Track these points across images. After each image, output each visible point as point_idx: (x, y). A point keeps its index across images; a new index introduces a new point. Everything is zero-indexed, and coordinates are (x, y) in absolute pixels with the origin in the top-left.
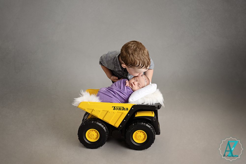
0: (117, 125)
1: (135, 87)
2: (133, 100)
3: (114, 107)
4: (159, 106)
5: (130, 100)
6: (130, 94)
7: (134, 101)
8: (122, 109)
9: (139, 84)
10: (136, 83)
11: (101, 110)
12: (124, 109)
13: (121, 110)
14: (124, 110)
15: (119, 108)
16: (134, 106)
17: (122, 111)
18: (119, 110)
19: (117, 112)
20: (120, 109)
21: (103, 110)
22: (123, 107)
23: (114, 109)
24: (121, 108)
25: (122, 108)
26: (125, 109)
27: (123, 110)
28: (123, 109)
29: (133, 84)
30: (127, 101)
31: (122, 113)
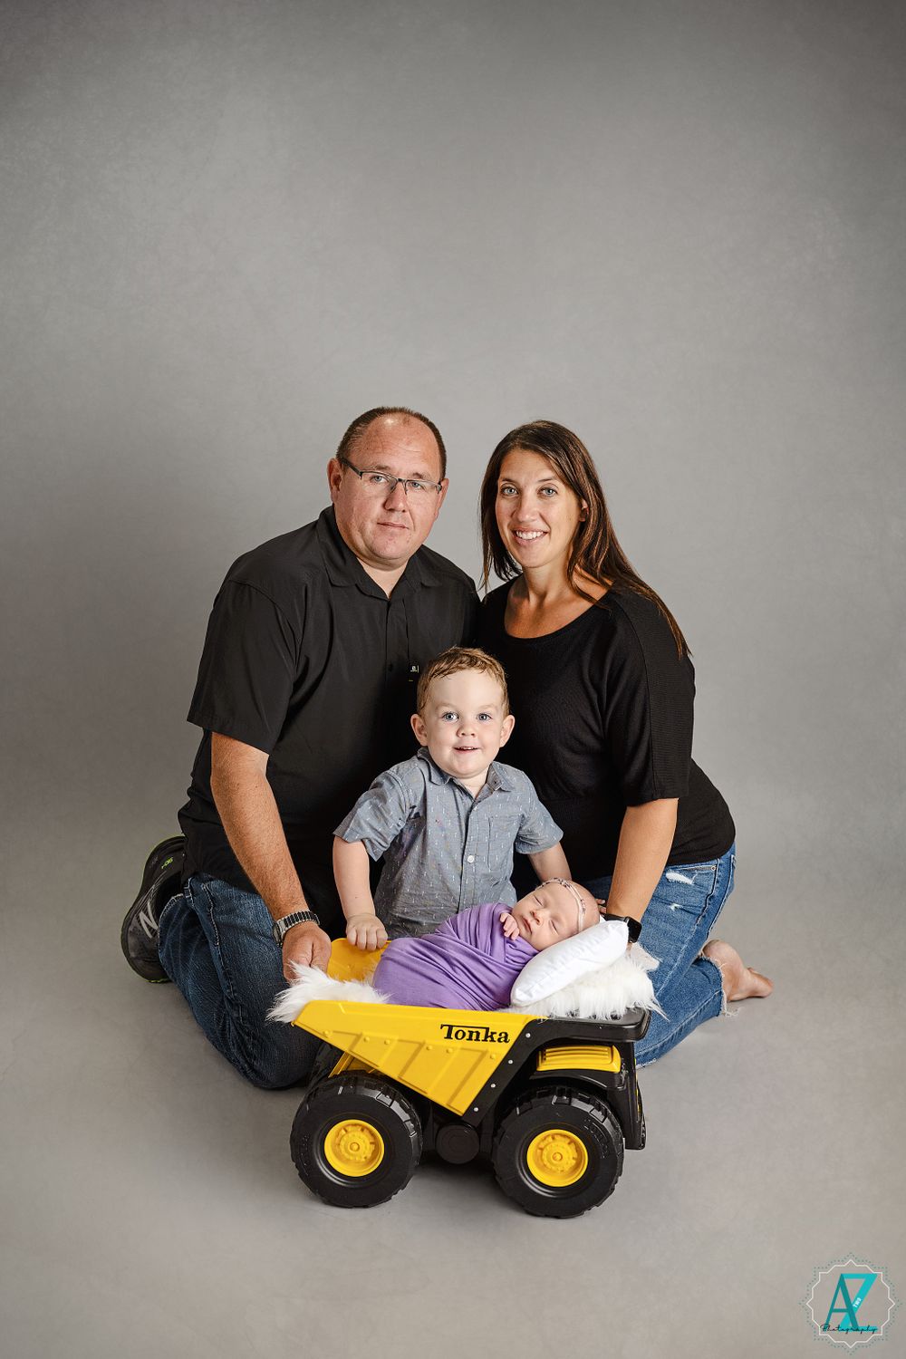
0: (460, 1106)
2: (531, 995)
3: (451, 1027)
4: (639, 1025)
6: (517, 966)
7: (536, 997)
8: (482, 1037)
9: (555, 920)
10: (544, 915)
11: (391, 1040)
12: (489, 1036)
13: (477, 1039)
14: (492, 1040)
15: (471, 1033)
16: (533, 1026)
17: (481, 1045)
18: (470, 1039)
19: (462, 1049)
20: (473, 1035)
21: (400, 1041)
22: (487, 1029)
23: (449, 1037)
24: (478, 1033)
25: (483, 1032)
26: (496, 1037)
27: (485, 1040)
28: (486, 1036)
29: (530, 919)
30: (502, 1000)
31: (484, 1054)
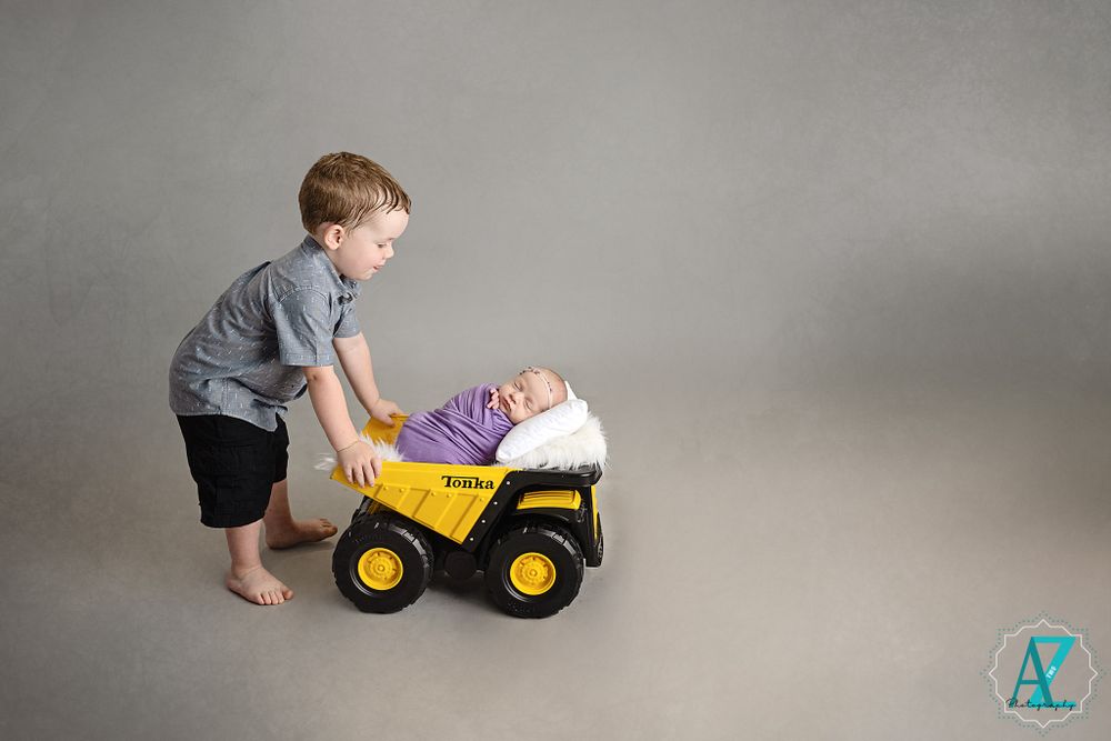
0: (460, 536)
1: (519, 411)
2: (510, 455)
3: (449, 478)
4: (593, 474)
5: (501, 454)
6: (502, 433)
7: (513, 457)
8: (473, 485)
9: (528, 399)
10: (519, 397)
11: (405, 489)
12: (479, 484)
13: (470, 487)
14: (481, 487)
15: (465, 482)
16: (512, 476)
17: (472, 491)
18: (464, 487)
19: (459, 494)
20: (466, 484)
21: (412, 489)
22: (477, 479)
23: (448, 485)
24: (470, 482)
25: (474, 481)
26: (484, 484)
27: (476, 487)
28: (477, 484)
29: (509, 400)
31: (475, 497)
